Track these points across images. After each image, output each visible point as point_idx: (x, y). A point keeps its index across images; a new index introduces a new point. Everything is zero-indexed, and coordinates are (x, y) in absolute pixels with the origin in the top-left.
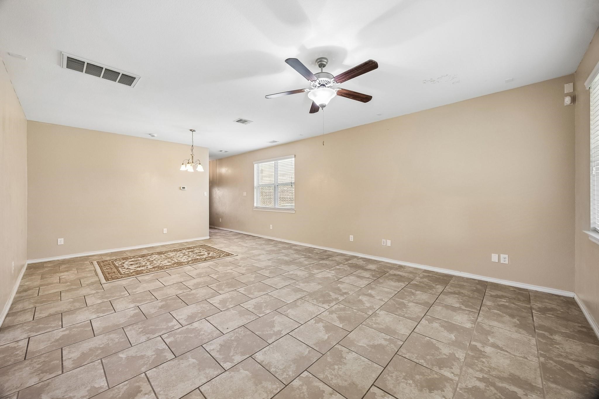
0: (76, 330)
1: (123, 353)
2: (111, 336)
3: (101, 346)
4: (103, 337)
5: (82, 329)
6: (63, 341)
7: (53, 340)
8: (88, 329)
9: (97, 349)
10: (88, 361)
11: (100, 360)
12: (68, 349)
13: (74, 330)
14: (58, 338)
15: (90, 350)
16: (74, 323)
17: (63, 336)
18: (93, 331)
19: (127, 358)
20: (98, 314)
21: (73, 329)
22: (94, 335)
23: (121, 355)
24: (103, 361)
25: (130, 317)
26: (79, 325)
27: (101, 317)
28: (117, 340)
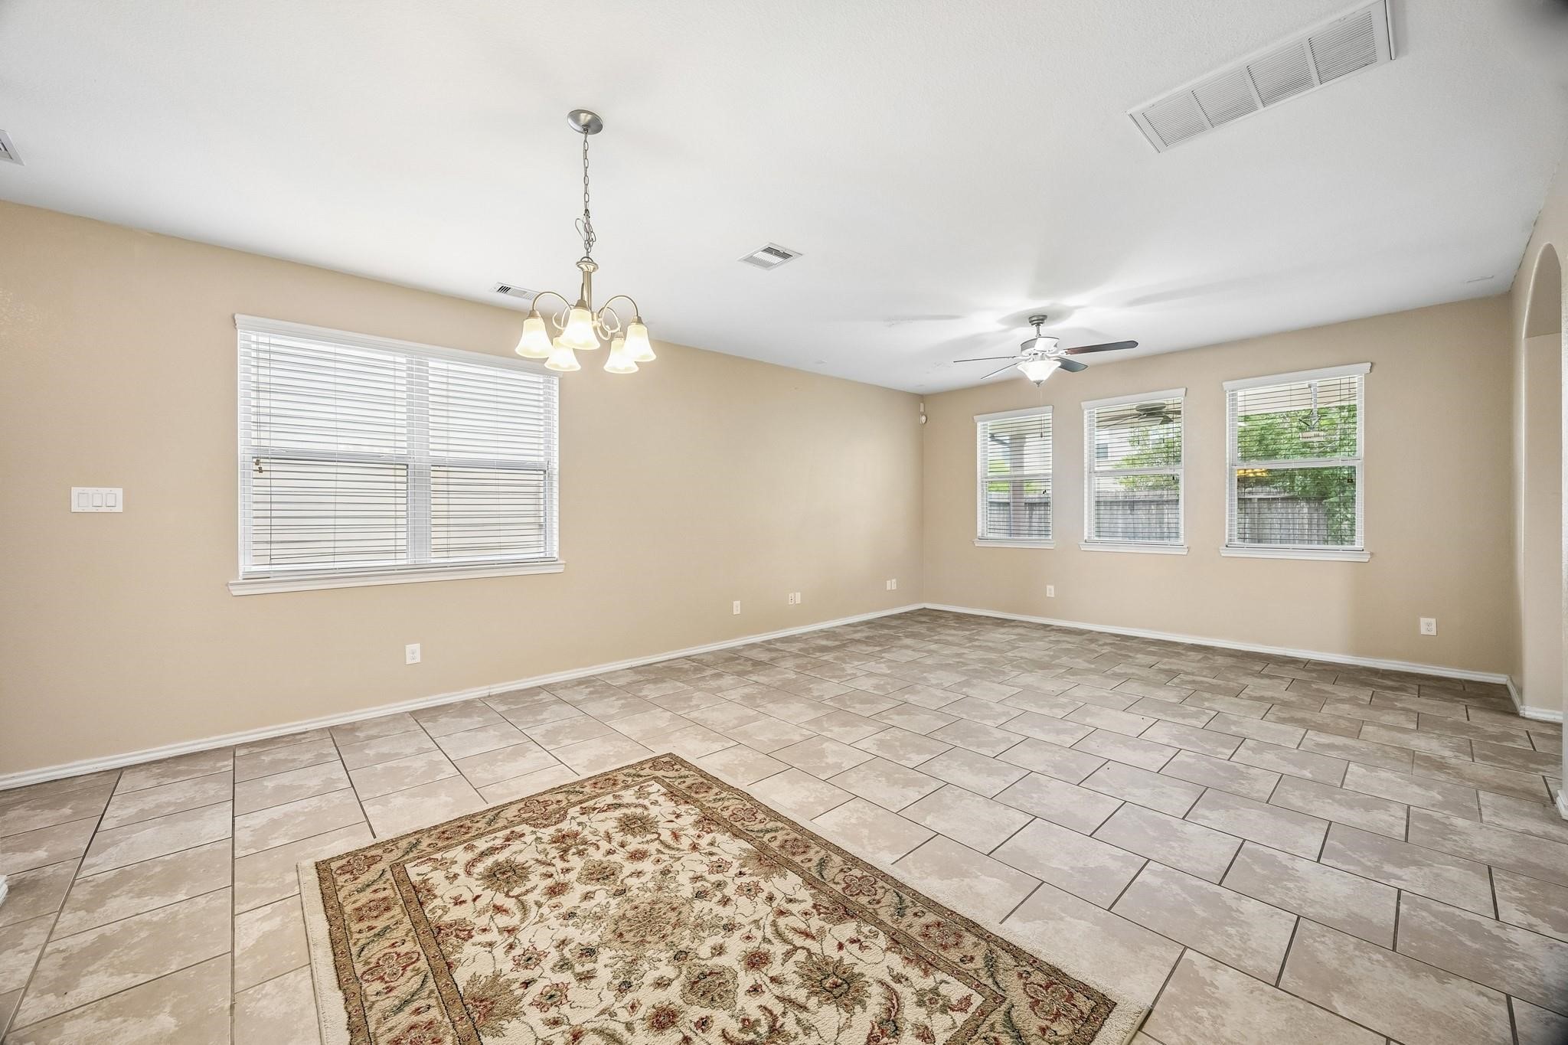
0: (1366, 859)
1: (1304, 775)
2: (1301, 804)
3: (1331, 801)
4: (1315, 810)
5: (1349, 853)
6: (1402, 853)
7: (1426, 870)
8: (1335, 843)
9: (1340, 803)
10: (1361, 796)
11: (1344, 787)
12: (1394, 832)
13: (1369, 864)
14: (1413, 869)
15: (1352, 807)
16: (1363, 880)
17: (1400, 865)
18: (1327, 833)
19: (1303, 767)
20: (1289, 864)
21: (1370, 867)
22: (1330, 825)
23: (1309, 775)
24: (1339, 785)
25: (1231, 810)
26: (1352, 868)
27: (1288, 850)
28: (1297, 793)
